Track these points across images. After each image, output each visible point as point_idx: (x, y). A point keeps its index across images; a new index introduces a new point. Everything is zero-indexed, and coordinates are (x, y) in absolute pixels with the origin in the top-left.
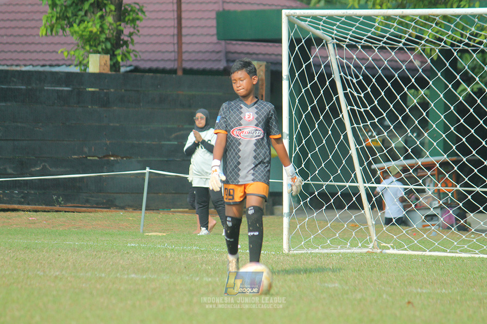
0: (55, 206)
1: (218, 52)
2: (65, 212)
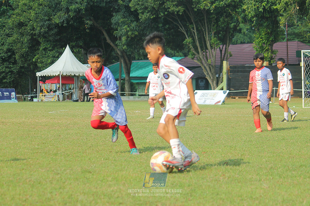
1: (296, 60)
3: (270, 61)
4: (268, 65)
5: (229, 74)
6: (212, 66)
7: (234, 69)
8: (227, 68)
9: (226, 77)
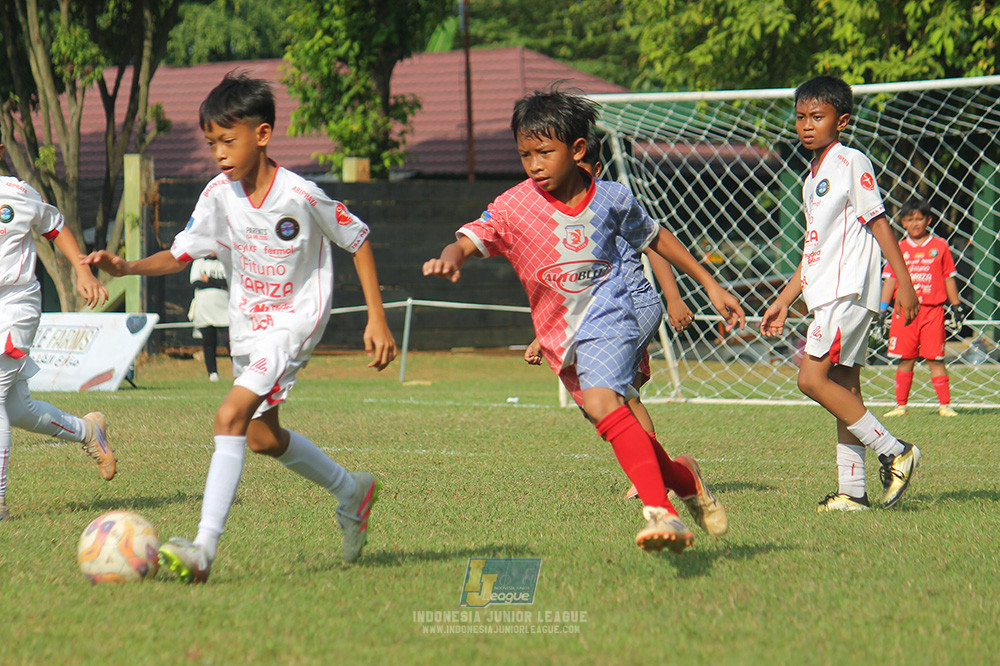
3: (375, 159)
4: (366, 178)
5: (158, 224)
6: (63, 183)
8: (146, 196)
9: (142, 242)
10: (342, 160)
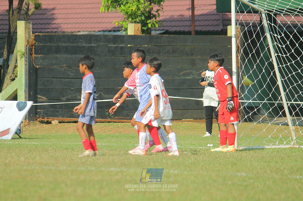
0: (107, 119)
1: (218, 20)
2: (114, 122)
3: (144, 24)
4: (139, 33)
5: (34, 55)
7: (49, 44)
8: (28, 41)
9: (26, 65)
10: (127, 24)
